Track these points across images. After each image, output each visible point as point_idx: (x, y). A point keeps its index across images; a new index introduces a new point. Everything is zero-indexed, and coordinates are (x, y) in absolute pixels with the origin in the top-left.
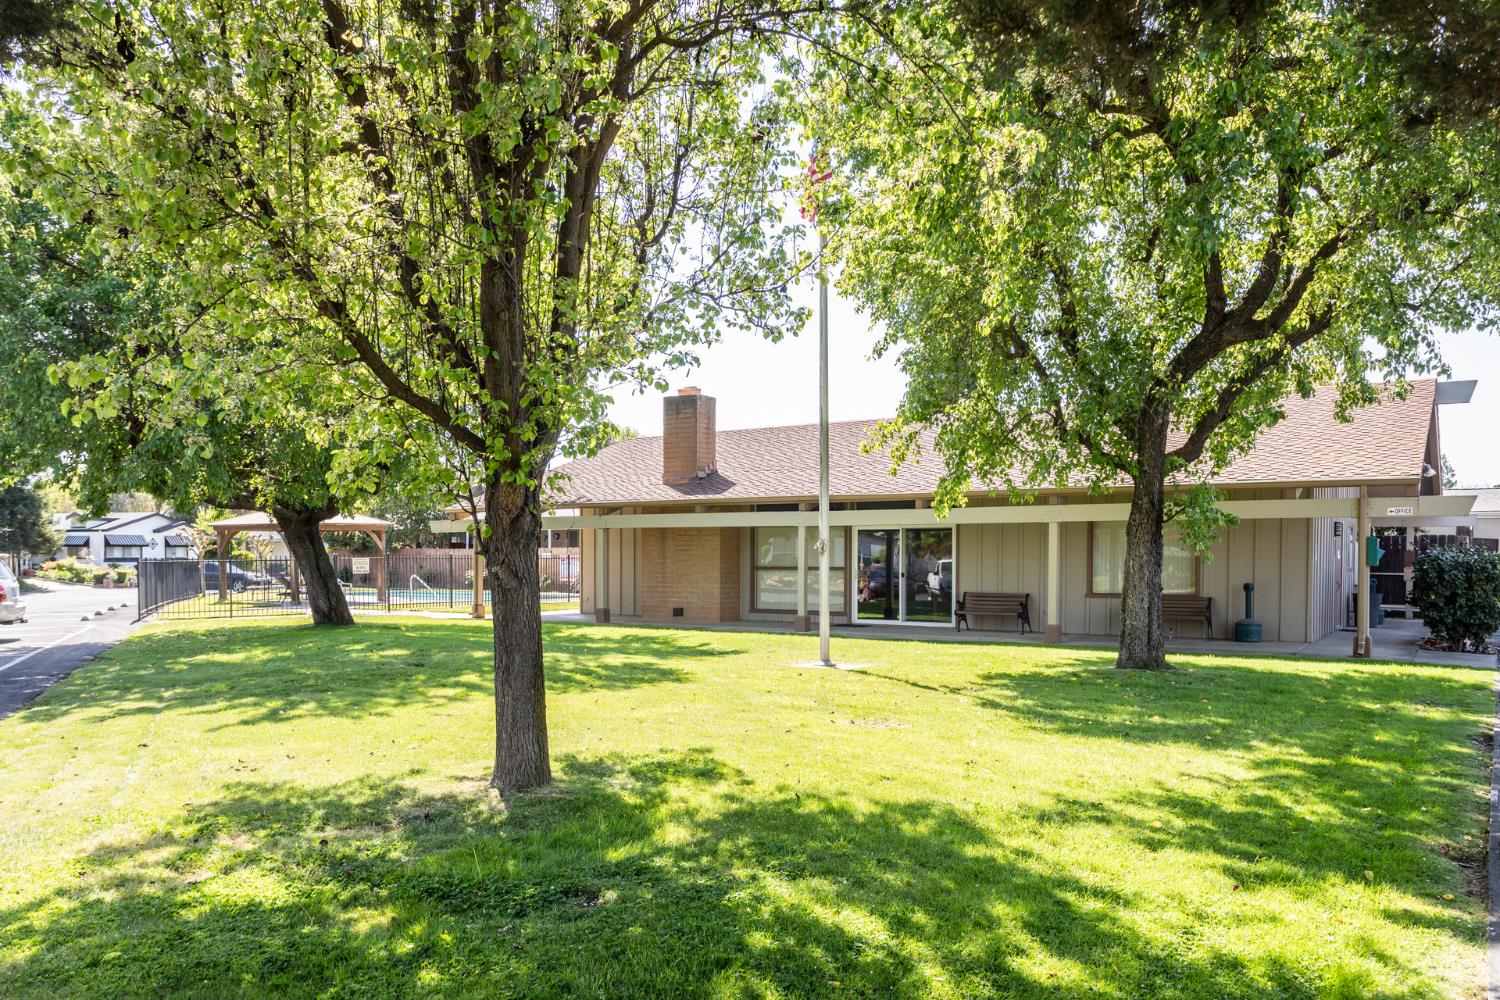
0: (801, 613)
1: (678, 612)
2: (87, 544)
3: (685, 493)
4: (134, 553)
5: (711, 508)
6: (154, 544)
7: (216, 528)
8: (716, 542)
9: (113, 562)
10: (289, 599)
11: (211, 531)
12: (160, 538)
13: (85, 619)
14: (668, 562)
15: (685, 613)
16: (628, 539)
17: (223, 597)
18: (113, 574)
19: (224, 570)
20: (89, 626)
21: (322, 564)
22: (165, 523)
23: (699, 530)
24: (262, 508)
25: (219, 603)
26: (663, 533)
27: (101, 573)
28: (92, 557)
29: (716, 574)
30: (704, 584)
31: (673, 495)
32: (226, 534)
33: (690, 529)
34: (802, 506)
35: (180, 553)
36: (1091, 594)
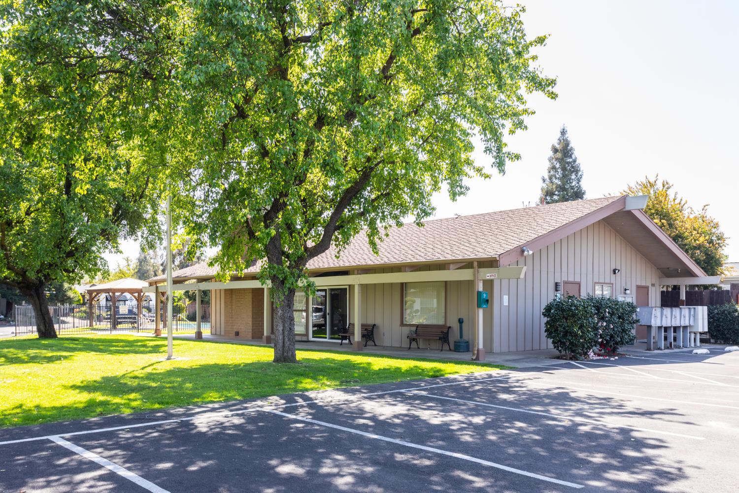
1: (237, 334)
7: (88, 291)
14: (233, 307)
15: (240, 334)
26: (232, 292)
29: (250, 313)
30: (246, 319)
36: (402, 324)
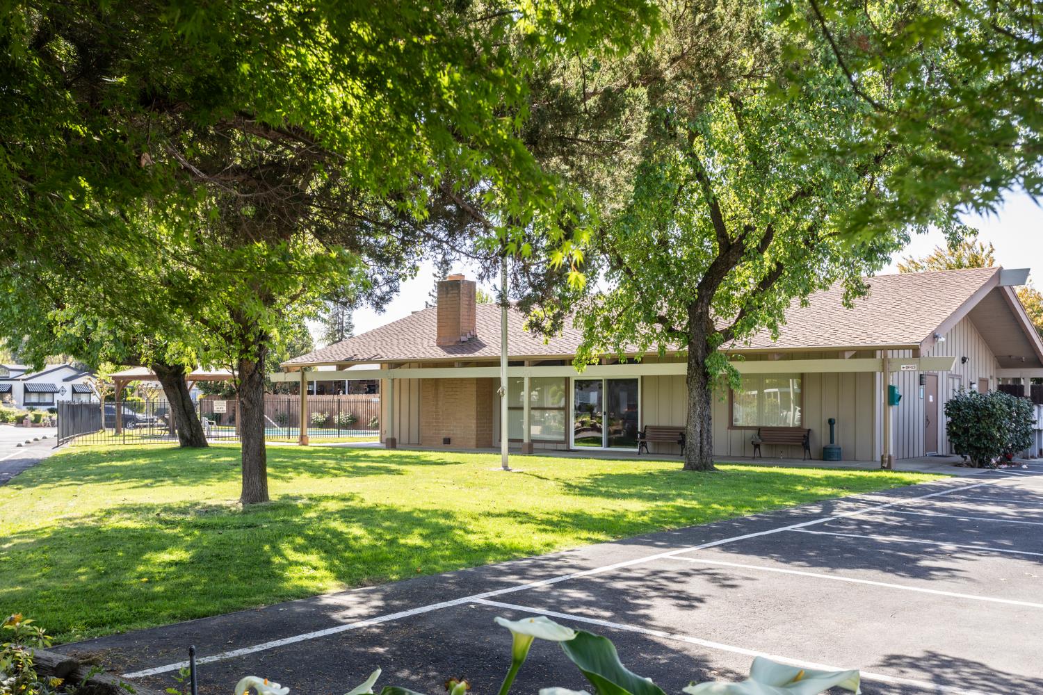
0: (526, 440)
1: (447, 441)
2: (10, 391)
3: (450, 353)
4: (48, 398)
5: (466, 364)
6: (63, 391)
7: (114, 378)
8: (473, 389)
9: (31, 406)
10: (167, 433)
11: (109, 380)
12: (68, 386)
13: (19, 445)
14: (440, 403)
15: (452, 442)
16: (415, 387)
17: (118, 432)
18: (31, 416)
19: (119, 411)
20: (22, 450)
21: (186, 403)
22: (73, 373)
23: (462, 380)
24: (145, 365)
25: (115, 436)
26: (437, 382)
27: (21, 414)
28: (14, 401)
29: (474, 413)
30: (465, 421)
31: (442, 354)
32: (121, 383)
33: (455, 379)
34: (526, 363)
35: (84, 399)
36: (732, 426)
